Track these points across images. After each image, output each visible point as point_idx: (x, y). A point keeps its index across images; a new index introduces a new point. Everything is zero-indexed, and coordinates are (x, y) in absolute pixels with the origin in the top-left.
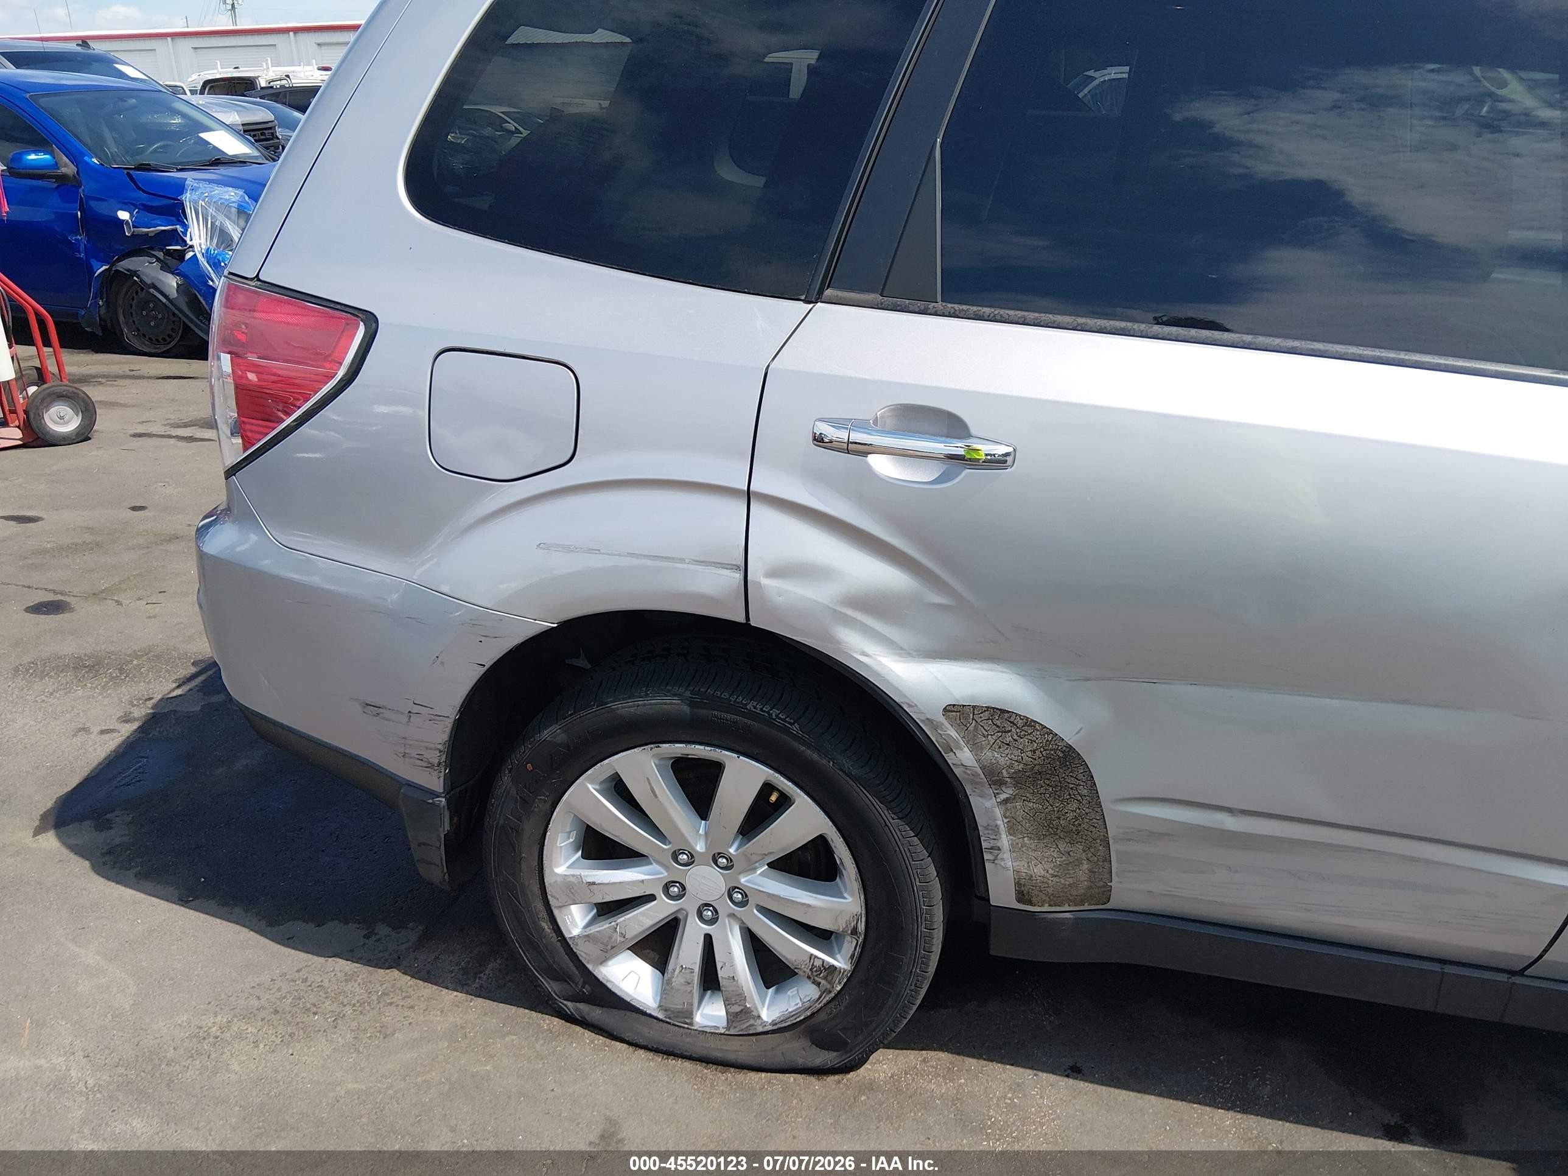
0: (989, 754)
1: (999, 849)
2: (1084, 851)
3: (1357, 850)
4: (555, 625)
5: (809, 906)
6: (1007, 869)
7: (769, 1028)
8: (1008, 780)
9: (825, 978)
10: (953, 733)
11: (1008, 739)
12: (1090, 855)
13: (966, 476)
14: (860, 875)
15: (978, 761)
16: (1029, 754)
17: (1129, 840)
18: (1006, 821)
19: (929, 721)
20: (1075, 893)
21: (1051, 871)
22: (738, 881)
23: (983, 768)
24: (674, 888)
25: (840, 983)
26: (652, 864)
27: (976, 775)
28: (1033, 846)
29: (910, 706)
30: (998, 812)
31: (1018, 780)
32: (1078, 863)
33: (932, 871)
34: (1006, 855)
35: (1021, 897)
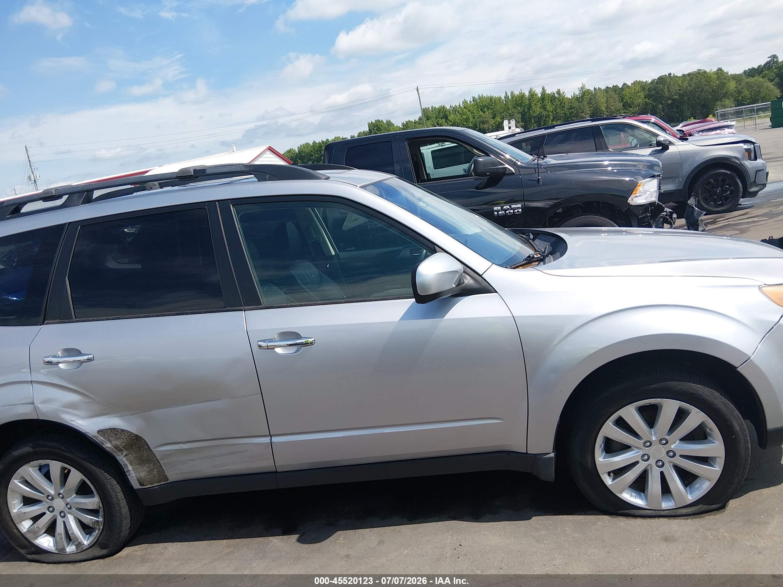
0: (114, 442)
1: (129, 471)
2: (154, 465)
3: (217, 446)
5: (85, 503)
6: (134, 476)
7: (88, 547)
8: (123, 449)
9: (97, 525)
10: (102, 438)
11: (118, 437)
12: (156, 466)
13: (83, 366)
14: (96, 489)
15: (112, 445)
16: (125, 439)
17: (163, 459)
18: (128, 461)
19: (94, 436)
20: (156, 479)
21: (146, 474)
22: (67, 501)
23: (114, 447)
24: (51, 509)
25: (101, 526)
26: (42, 502)
27: (113, 449)
28: (139, 467)
29: (88, 433)
30: (124, 459)
31: (125, 448)
32: (153, 470)
33: (115, 482)
34: (132, 472)
35: (141, 484)
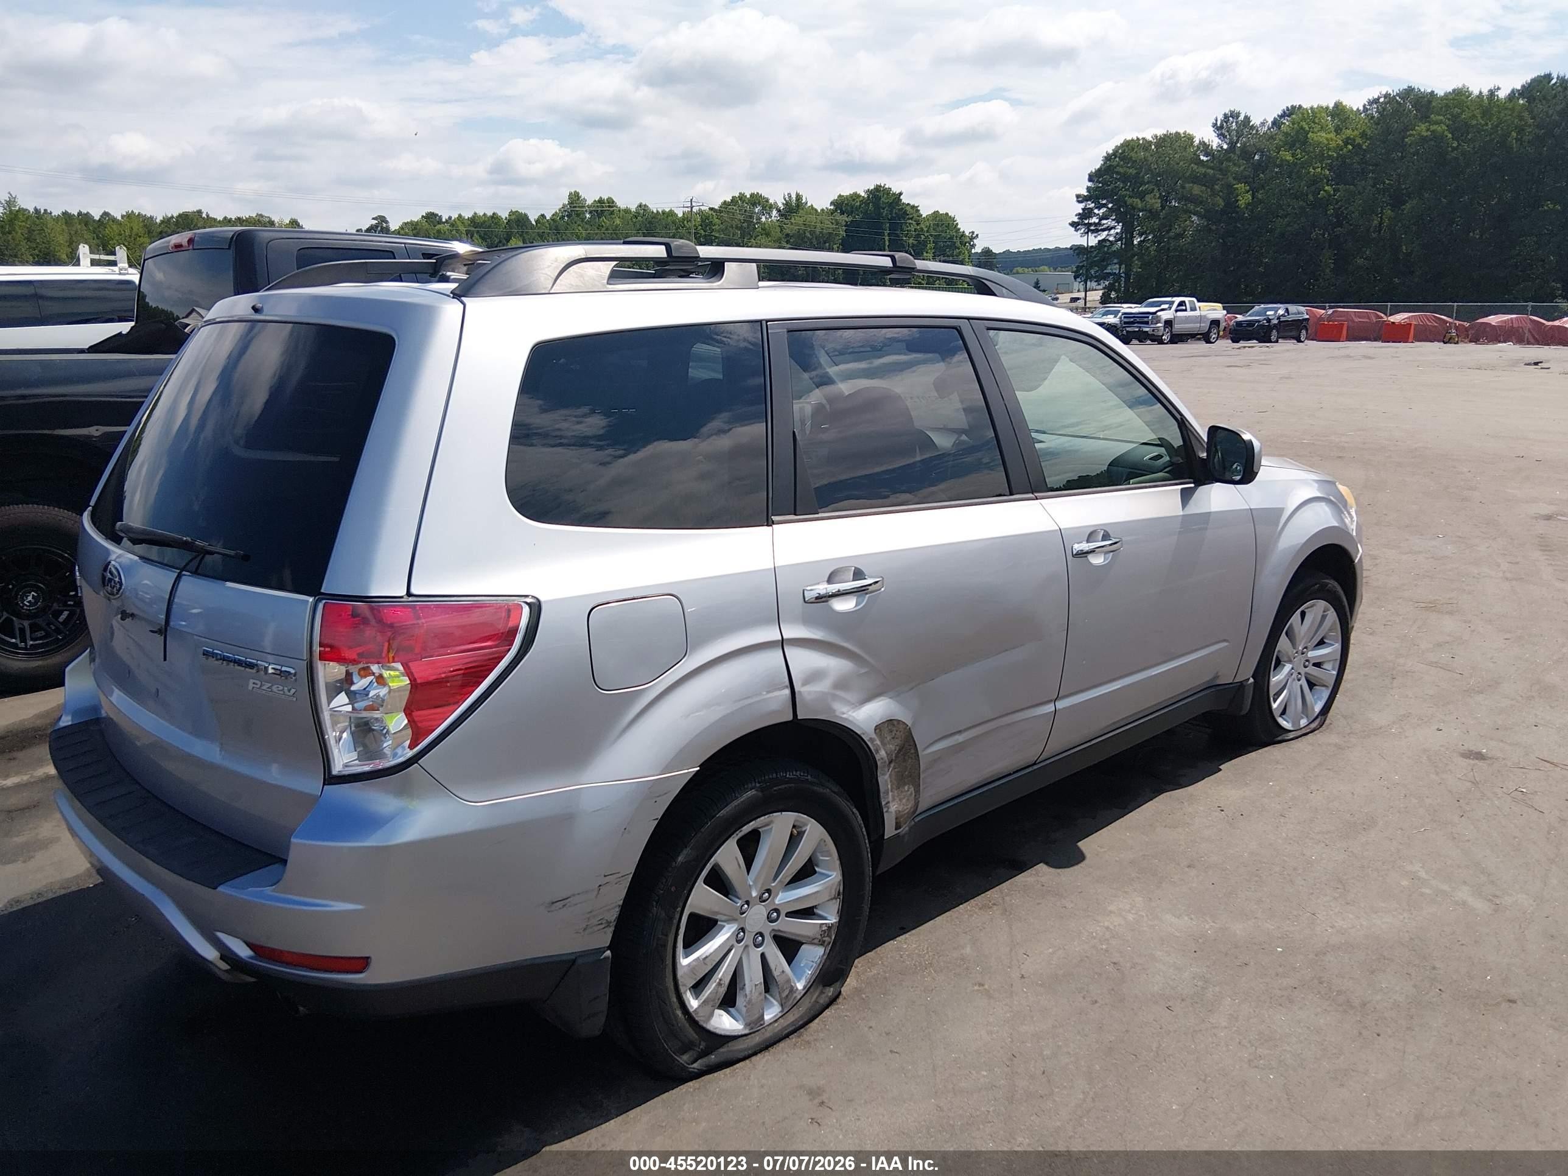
0: (889, 746)
2: (913, 785)
4: (698, 768)
6: (892, 811)
7: (804, 992)
8: (891, 761)
9: (828, 935)
10: (878, 742)
11: (894, 735)
13: (868, 600)
15: (886, 753)
16: (899, 741)
17: (927, 769)
19: (870, 739)
21: (905, 804)
22: (773, 904)
23: (887, 756)
24: (741, 934)
25: (833, 933)
26: (724, 926)
27: (883, 761)
28: (902, 791)
29: (864, 734)
30: (888, 782)
31: (896, 756)
32: (911, 794)
34: (891, 804)
35: (898, 825)
